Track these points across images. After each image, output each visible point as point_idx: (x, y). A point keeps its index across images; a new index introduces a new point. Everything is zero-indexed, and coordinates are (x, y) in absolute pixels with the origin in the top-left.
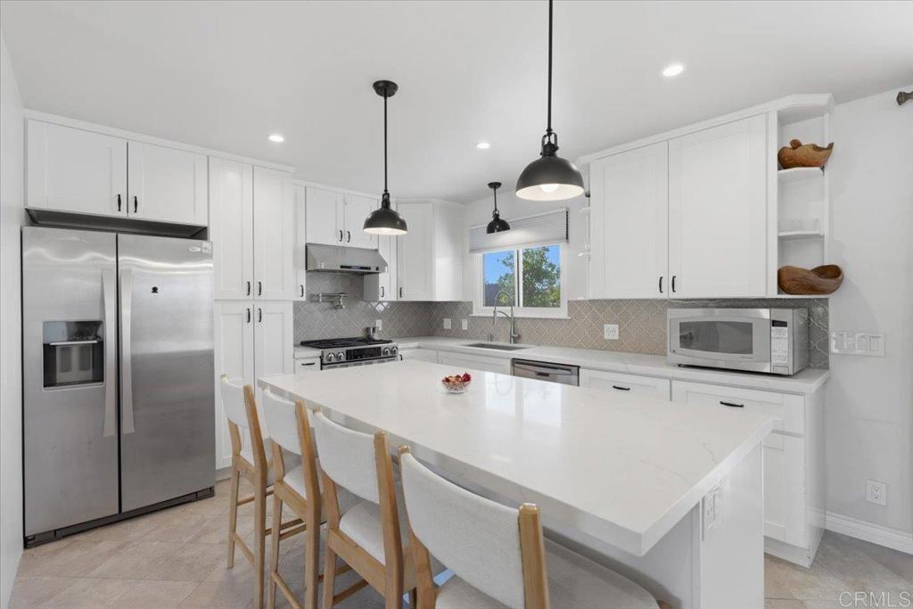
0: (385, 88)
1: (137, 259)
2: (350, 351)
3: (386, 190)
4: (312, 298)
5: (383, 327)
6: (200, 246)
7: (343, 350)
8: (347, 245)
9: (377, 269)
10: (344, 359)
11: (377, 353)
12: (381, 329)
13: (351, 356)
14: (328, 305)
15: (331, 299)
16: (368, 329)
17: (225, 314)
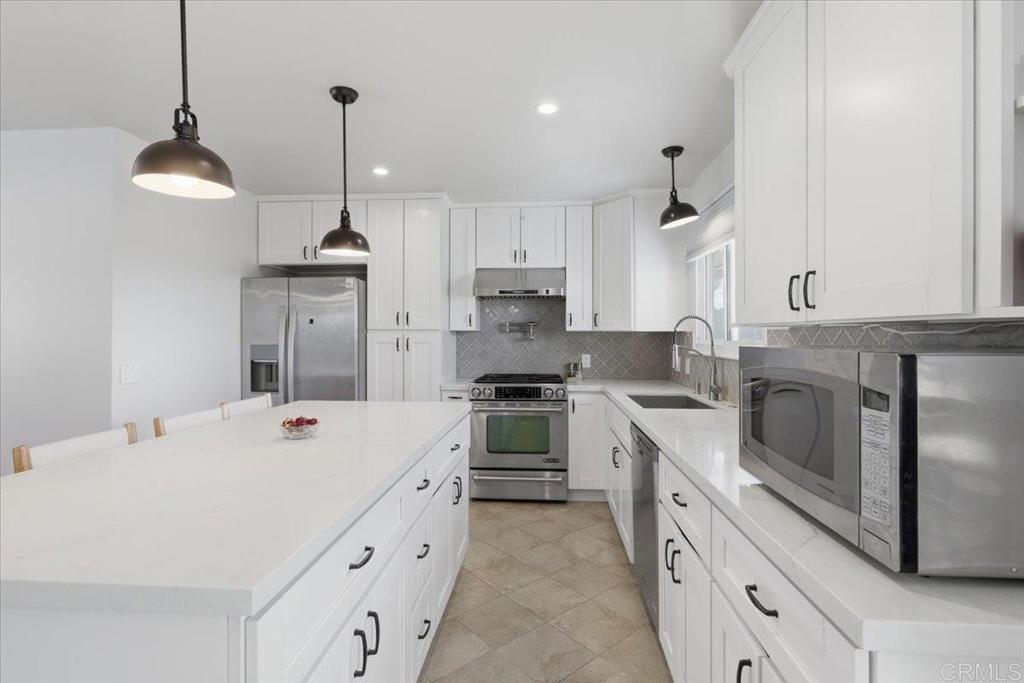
0: (344, 95)
1: (303, 296)
2: (500, 388)
3: (345, 207)
4: (501, 328)
5: (592, 364)
6: (344, 282)
7: (493, 386)
8: (524, 266)
9: (547, 291)
10: (493, 397)
11: (533, 395)
12: (589, 366)
13: (501, 394)
14: (519, 335)
15: (522, 328)
16: (569, 365)
17: (379, 343)
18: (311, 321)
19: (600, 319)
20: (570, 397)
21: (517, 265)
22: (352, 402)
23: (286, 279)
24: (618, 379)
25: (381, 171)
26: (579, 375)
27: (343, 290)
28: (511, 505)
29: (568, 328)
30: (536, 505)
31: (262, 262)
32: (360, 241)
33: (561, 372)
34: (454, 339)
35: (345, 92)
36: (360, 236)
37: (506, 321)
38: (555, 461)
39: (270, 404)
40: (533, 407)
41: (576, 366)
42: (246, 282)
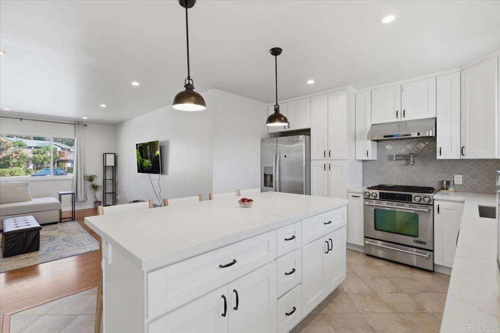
0: (276, 52)
1: (283, 145)
2: (383, 193)
3: (277, 103)
4: (390, 158)
5: (463, 182)
6: (299, 137)
7: (377, 192)
8: (403, 119)
9: (419, 134)
10: (378, 198)
11: (408, 199)
12: (461, 183)
13: (383, 197)
14: (404, 162)
15: (406, 158)
16: (442, 182)
17: (316, 166)
18: (285, 156)
19: (465, 151)
20: (436, 204)
21: (399, 120)
22: (302, 195)
23: (276, 138)
24: (475, 192)
25: (311, 82)
26: (451, 189)
27: (298, 141)
28: (390, 264)
29: (438, 157)
30: (409, 268)
31: (269, 132)
32: (283, 119)
33: (436, 187)
34: (361, 164)
35: (276, 50)
36: (282, 116)
37: (394, 153)
38: (422, 243)
39: (260, 191)
40: (406, 207)
41: (448, 183)
42: (262, 140)
